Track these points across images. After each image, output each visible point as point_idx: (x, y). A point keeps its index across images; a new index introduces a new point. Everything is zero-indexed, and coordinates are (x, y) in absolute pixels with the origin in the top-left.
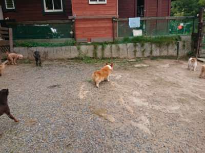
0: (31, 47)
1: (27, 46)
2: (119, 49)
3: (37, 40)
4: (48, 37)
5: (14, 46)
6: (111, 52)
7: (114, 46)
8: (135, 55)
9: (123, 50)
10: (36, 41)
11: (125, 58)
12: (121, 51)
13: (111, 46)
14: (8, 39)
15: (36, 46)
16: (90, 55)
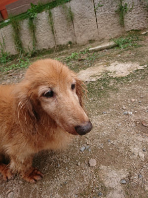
2: (71, 18)
6: (53, 32)
7: (56, 11)
8: (122, 24)
9: (82, 17)
11: (91, 41)
12: (77, 22)
13: (50, 14)
16: (11, 49)
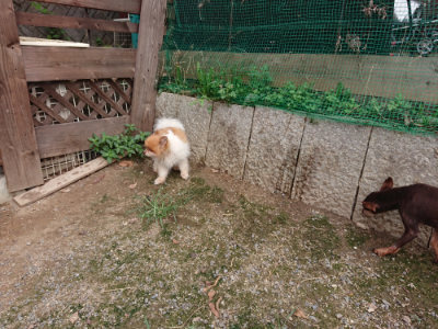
0: (230, 101)
1: (212, 94)
3: (277, 58)
4: (355, 42)
5: (161, 85)
10: (265, 63)
14: (128, 40)
15: (253, 104)
